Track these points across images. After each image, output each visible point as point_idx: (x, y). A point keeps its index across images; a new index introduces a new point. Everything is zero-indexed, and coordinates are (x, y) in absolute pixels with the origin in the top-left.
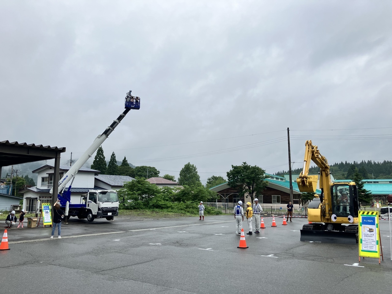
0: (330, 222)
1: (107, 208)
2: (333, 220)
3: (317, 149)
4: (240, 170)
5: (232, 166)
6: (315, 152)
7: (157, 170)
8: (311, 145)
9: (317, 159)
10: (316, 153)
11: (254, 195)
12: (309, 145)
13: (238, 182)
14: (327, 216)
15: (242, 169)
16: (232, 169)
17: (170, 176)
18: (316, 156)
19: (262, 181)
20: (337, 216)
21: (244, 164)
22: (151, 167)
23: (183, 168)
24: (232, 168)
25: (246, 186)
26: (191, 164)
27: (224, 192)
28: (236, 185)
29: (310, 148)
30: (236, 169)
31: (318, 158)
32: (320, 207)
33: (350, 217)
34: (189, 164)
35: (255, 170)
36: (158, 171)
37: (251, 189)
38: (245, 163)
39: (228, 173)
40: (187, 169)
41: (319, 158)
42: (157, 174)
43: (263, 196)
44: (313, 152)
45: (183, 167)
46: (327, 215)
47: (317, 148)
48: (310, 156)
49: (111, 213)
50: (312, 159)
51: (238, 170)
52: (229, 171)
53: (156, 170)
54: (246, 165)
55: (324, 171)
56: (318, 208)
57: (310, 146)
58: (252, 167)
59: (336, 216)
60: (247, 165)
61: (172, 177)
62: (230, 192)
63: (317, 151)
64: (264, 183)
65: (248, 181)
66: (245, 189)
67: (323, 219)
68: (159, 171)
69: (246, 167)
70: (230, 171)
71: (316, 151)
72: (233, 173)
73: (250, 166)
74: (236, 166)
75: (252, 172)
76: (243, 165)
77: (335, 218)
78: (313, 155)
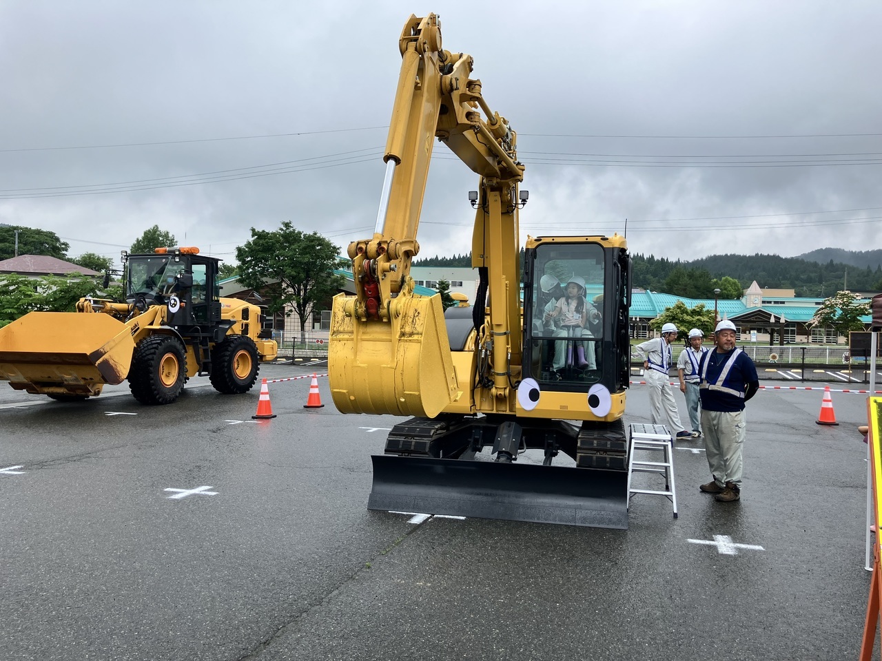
0: (508, 412)
2: (524, 404)
3: (472, 77)
4: (273, 244)
5: (253, 230)
6: (455, 96)
7: (62, 241)
8: (434, 48)
9: (469, 134)
10: (464, 98)
11: (309, 308)
12: (420, 51)
13: (266, 276)
14: (500, 386)
15: (278, 242)
16: (251, 240)
17: (99, 259)
18: (462, 119)
19: (330, 275)
20: (544, 387)
21: (284, 229)
22: (42, 232)
23: (140, 238)
24: (253, 236)
25: (288, 286)
26: (162, 229)
28: (262, 282)
29: (431, 71)
30: (261, 239)
31: (473, 127)
32: (470, 344)
33: (599, 390)
34: (156, 229)
35: (313, 243)
36: (63, 244)
37: (302, 293)
38: (287, 225)
39: (239, 249)
40: (149, 242)
41: (478, 130)
42: (59, 249)
44: (445, 94)
45: (141, 236)
46: (501, 382)
47: (469, 65)
48: (429, 116)
50: (442, 135)
51: (267, 243)
52: (242, 245)
53: (57, 240)
54: (291, 229)
55: (498, 188)
56: (462, 350)
57: (428, 54)
58: (305, 235)
59: (540, 385)
60: (294, 230)
61: (104, 260)
63: (471, 84)
64: (336, 280)
65: (293, 273)
66: (286, 293)
67: (482, 397)
68: (66, 244)
69: (290, 237)
70: (246, 246)
71: (463, 89)
72: (252, 251)
73: (300, 233)
74: (264, 231)
75: (305, 248)
76: (282, 229)
77: (534, 395)
78: (446, 109)
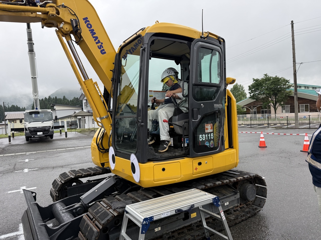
1: (36, 127)
5: (254, 79)
11: (277, 105)
21: (265, 77)
24: (254, 81)
25: (269, 98)
27: (251, 105)
30: (257, 81)
33: (134, 159)
37: (274, 100)
38: (266, 75)
39: (249, 87)
43: (290, 106)
49: (42, 133)
51: (259, 82)
52: (250, 85)
58: (272, 78)
60: (269, 77)
62: (256, 104)
69: (267, 79)
74: (257, 79)
75: (272, 82)
